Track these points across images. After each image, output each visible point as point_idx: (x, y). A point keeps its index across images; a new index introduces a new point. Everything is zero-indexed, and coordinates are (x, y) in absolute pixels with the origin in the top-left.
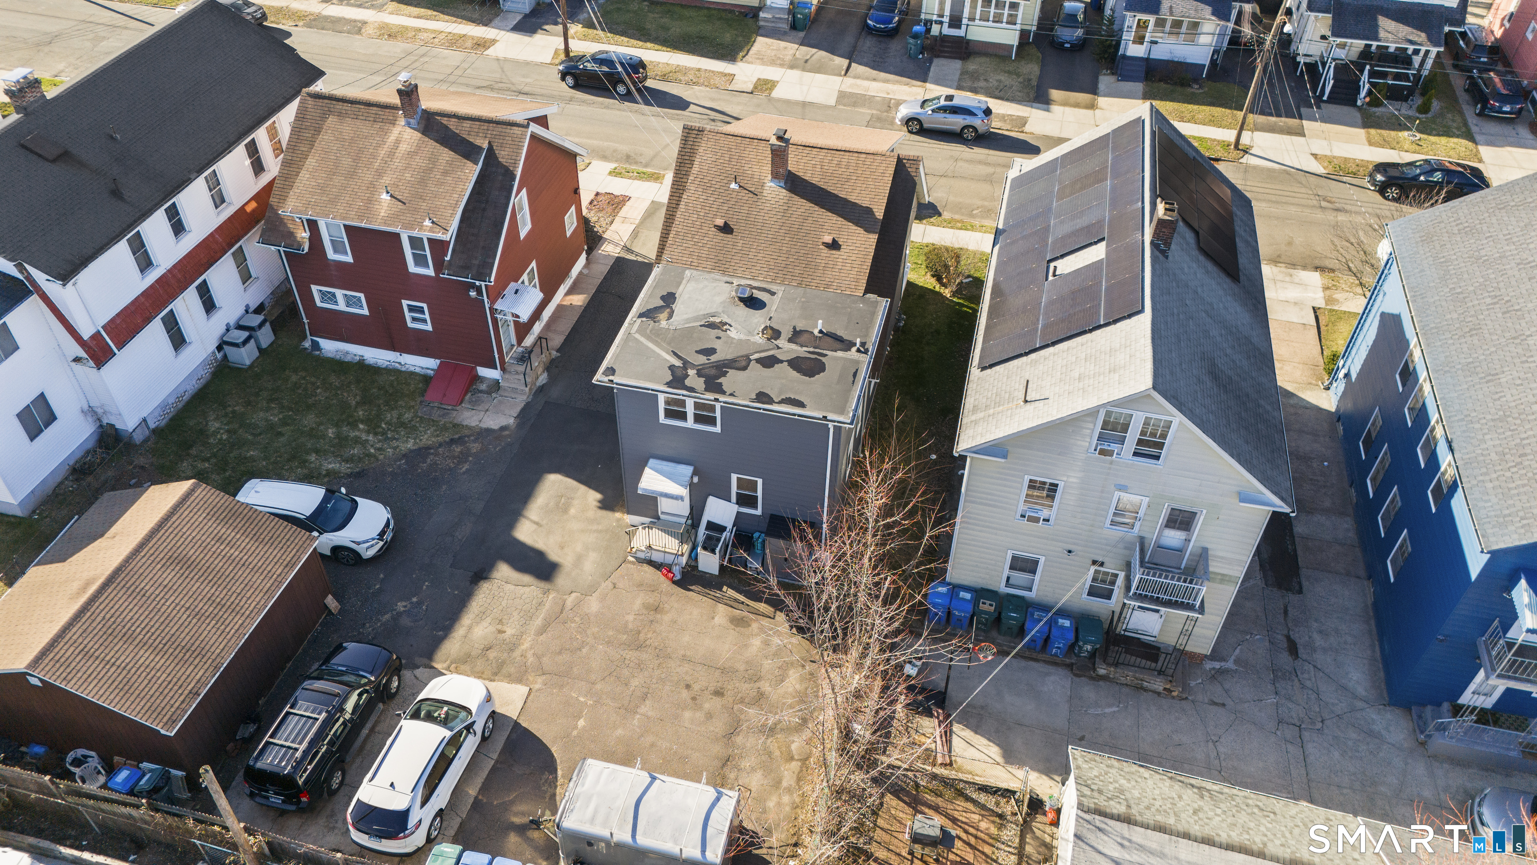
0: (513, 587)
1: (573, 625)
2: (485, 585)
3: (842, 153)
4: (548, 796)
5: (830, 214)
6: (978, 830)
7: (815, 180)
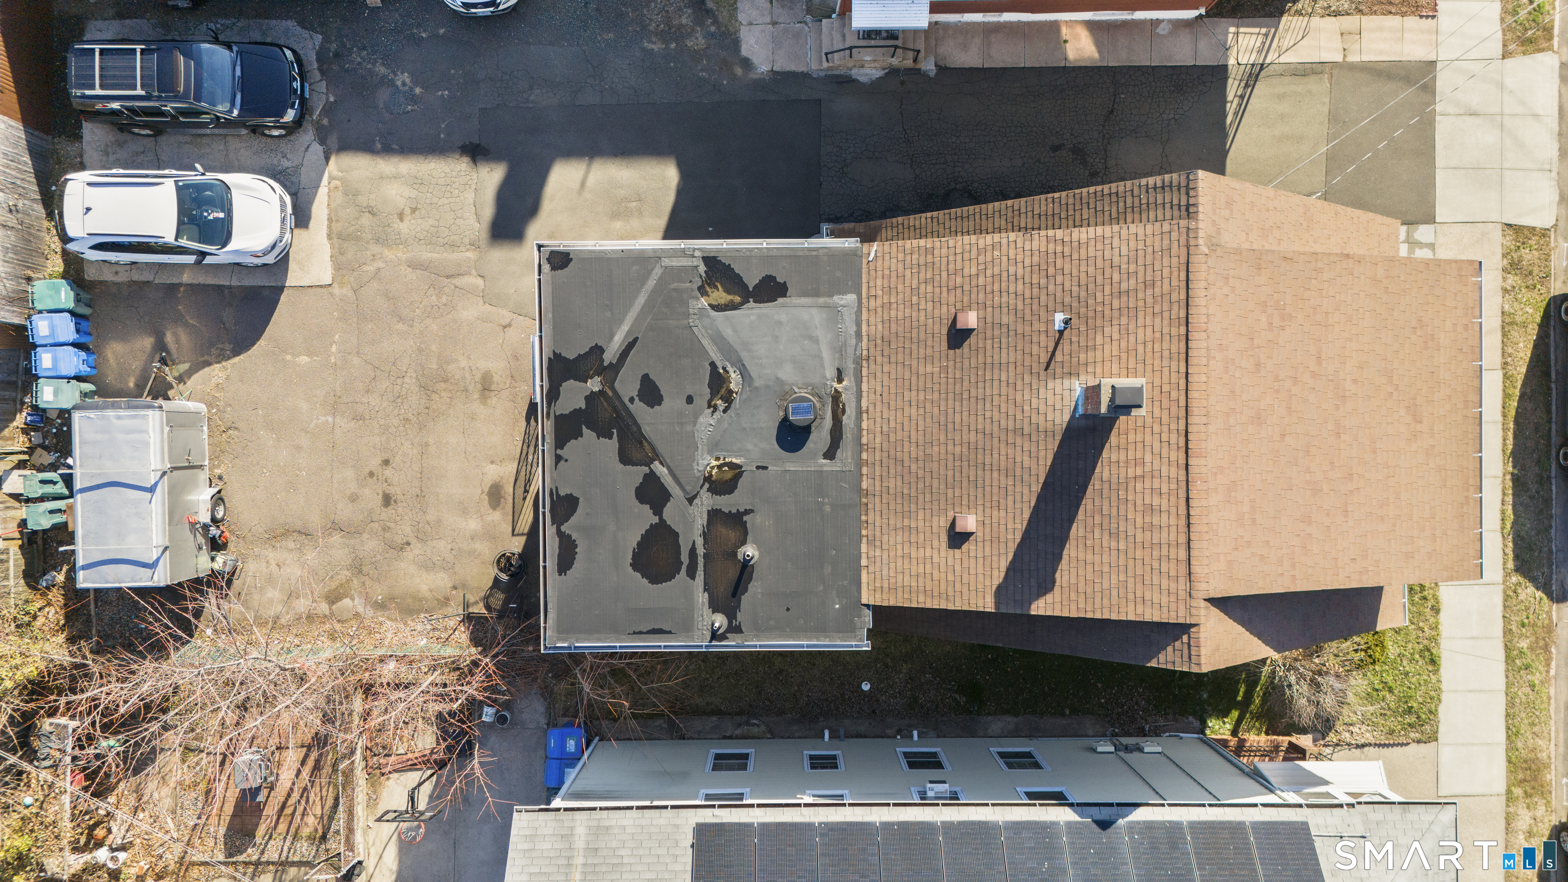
0: (472, 201)
1: (434, 298)
2: (464, 165)
3: (1182, 510)
4: (206, 358)
5: (1027, 515)
6: (303, 815)
7: (1102, 471)
